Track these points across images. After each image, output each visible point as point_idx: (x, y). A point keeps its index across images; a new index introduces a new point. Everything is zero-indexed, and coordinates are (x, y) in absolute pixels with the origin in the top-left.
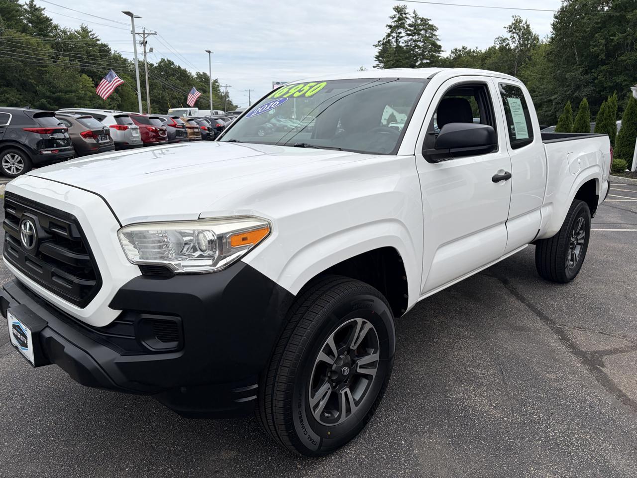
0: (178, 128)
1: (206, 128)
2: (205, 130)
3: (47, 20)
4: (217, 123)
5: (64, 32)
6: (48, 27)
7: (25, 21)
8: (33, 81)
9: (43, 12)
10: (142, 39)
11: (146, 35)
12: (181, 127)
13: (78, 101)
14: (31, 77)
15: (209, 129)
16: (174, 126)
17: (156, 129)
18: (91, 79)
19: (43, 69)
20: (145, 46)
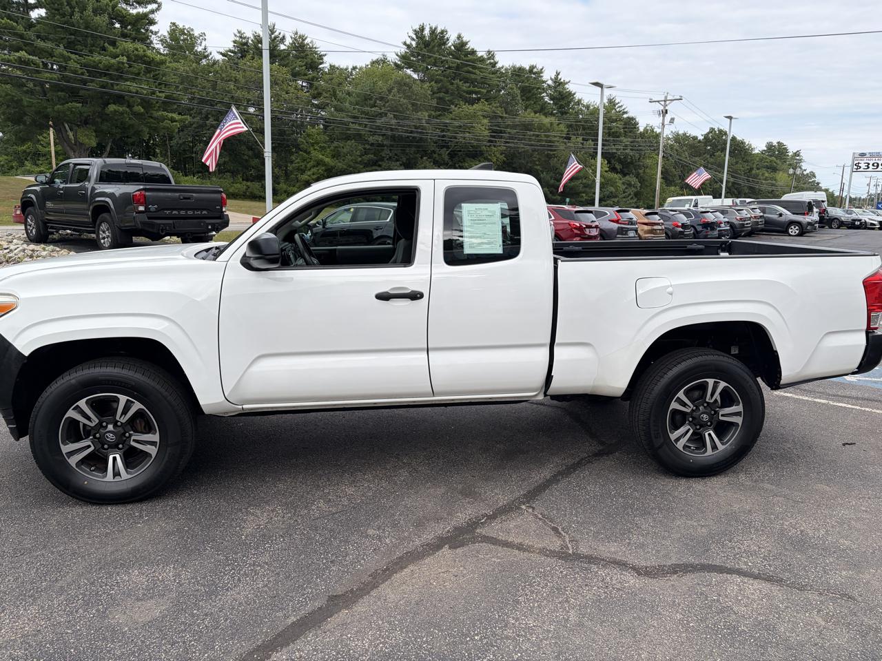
0: (621, 224)
1: (680, 224)
2: (678, 226)
3: (570, 94)
4: (704, 218)
5: (588, 107)
6: (570, 102)
7: (547, 99)
8: (538, 167)
9: (567, 86)
10: (662, 108)
11: (668, 102)
12: (627, 222)
13: (584, 190)
14: (537, 163)
15: (683, 226)
16: (617, 221)
17: (581, 226)
18: (606, 162)
19: (552, 153)
20: (664, 116)
